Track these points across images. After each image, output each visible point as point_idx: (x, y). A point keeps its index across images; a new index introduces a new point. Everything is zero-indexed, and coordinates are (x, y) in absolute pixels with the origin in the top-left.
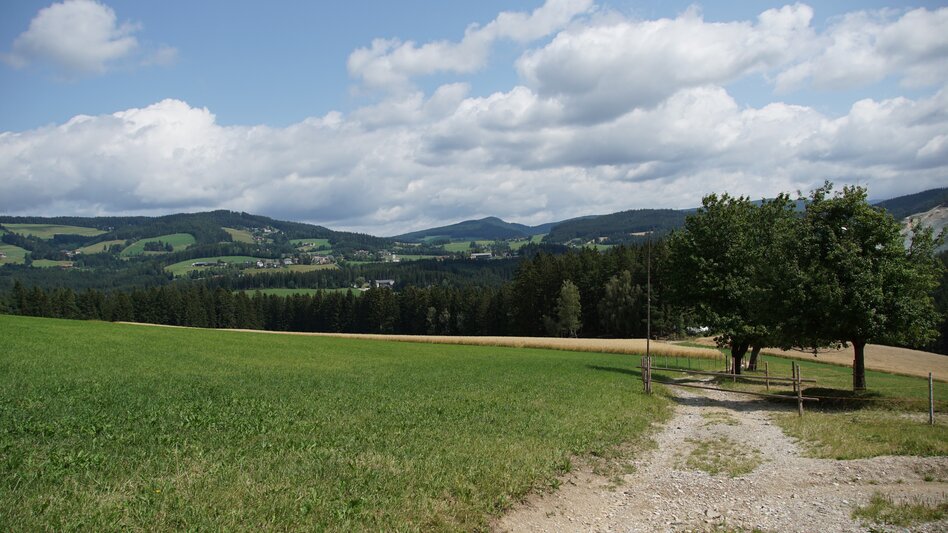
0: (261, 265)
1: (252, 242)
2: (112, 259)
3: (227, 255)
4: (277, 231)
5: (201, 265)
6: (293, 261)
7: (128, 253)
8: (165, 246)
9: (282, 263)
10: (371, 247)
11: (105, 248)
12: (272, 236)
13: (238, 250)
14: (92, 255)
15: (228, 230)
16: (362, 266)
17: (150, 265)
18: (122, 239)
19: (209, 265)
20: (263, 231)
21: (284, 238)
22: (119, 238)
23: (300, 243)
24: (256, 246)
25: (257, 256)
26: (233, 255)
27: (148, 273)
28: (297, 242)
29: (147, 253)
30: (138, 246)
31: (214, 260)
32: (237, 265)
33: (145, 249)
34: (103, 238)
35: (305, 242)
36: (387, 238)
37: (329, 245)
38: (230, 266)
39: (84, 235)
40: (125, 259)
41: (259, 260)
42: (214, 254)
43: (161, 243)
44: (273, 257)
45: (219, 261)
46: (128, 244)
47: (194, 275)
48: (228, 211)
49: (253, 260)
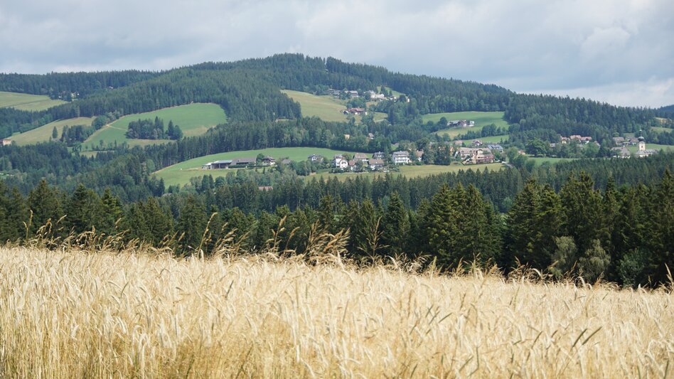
0: (344, 165)
1: (342, 119)
2: (64, 154)
3: (279, 145)
4: (396, 96)
5: (223, 166)
6: (412, 157)
7: (97, 144)
8: (166, 128)
9: (388, 162)
10: (598, 129)
11: (55, 135)
12: (386, 108)
13: (301, 133)
14: (28, 147)
15: (294, 95)
16: (558, 167)
17: (122, 164)
18: (89, 115)
19: (240, 165)
20: (368, 98)
21: (410, 110)
22: (83, 115)
23: (443, 121)
24: (348, 127)
25: (339, 146)
26: (292, 144)
27: (117, 181)
28: (435, 118)
29: (132, 143)
30: (115, 131)
31: (249, 156)
32: (292, 166)
33: (128, 136)
34: (57, 115)
35: (452, 117)
36: (639, 111)
37: (504, 125)
38: (279, 168)
39: (24, 108)
40: (89, 156)
41: (340, 154)
42: (253, 142)
43: (159, 124)
44: (372, 149)
45: (261, 159)
46: (98, 125)
47: (204, 185)
48: (300, 57)
49: (328, 154)
